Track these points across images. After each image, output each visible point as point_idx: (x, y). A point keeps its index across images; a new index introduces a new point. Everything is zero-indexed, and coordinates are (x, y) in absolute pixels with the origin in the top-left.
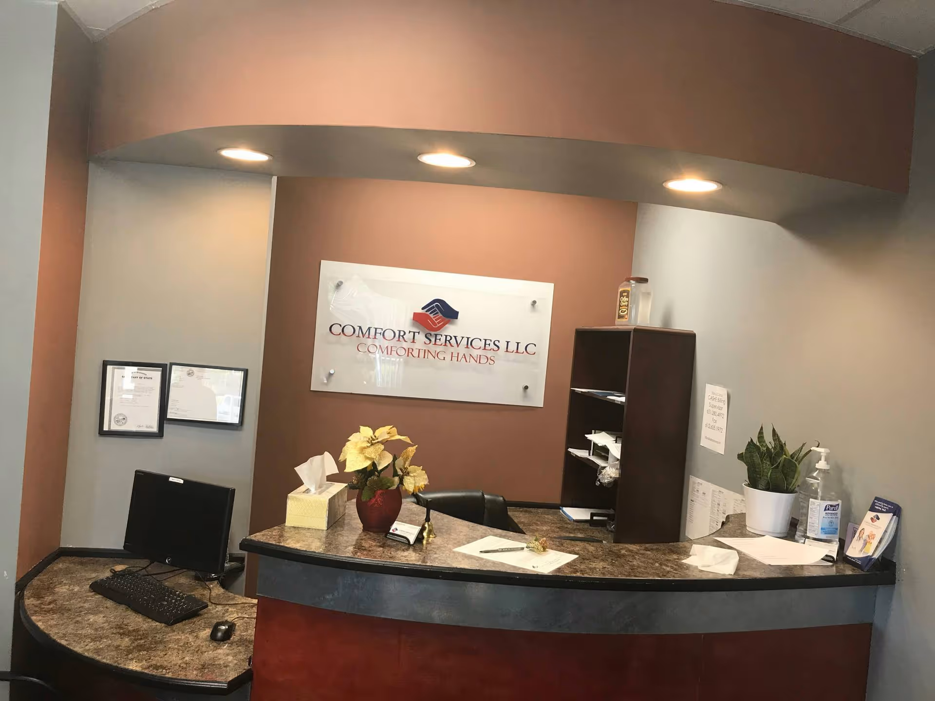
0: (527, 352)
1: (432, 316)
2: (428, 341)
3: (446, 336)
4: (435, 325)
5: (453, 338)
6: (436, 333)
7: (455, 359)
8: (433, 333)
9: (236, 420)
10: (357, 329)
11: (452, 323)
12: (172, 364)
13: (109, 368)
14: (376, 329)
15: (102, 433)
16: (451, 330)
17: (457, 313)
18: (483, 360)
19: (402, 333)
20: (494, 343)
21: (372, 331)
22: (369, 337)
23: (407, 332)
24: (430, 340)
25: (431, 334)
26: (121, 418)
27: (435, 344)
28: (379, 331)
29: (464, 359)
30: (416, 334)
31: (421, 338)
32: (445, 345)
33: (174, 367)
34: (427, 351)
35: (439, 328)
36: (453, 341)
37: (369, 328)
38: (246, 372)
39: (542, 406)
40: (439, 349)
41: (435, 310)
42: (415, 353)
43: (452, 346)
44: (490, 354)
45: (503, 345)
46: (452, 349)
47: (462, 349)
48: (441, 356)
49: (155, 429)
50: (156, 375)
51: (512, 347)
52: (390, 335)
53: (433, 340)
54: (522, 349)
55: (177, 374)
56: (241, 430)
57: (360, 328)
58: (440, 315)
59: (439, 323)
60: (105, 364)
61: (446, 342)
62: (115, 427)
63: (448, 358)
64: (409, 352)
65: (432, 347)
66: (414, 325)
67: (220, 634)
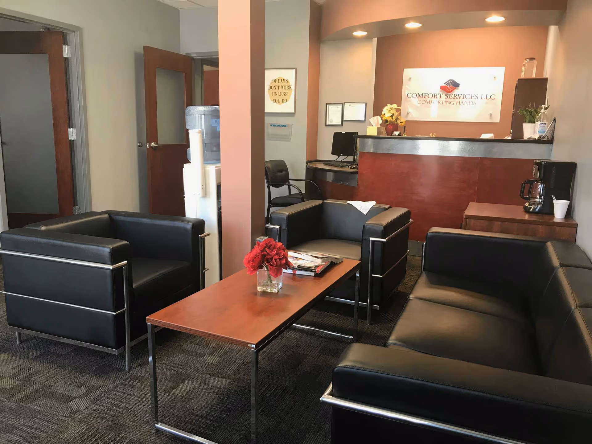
0: (491, 99)
1: (448, 86)
2: (446, 97)
3: (454, 95)
4: (449, 90)
5: (458, 95)
6: (450, 93)
7: (458, 104)
8: (449, 94)
9: (363, 119)
10: (418, 95)
11: (457, 89)
12: (344, 103)
13: (328, 105)
14: (425, 94)
15: (327, 125)
16: (456, 92)
17: (459, 84)
18: (471, 103)
19: (436, 95)
20: (476, 96)
21: (424, 95)
22: (422, 98)
23: (438, 94)
24: (447, 97)
25: (448, 94)
26: (331, 120)
27: (450, 98)
28: (426, 95)
29: (462, 103)
30: (442, 95)
31: (444, 96)
32: (454, 98)
33: (345, 104)
34: (446, 102)
35: (451, 91)
36: (457, 96)
37: (422, 94)
38: (366, 104)
39: (499, 122)
40: (451, 100)
41: (450, 84)
42: (441, 103)
43: (457, 98)
44: (473, 100)
45: (480, 97)
46: (457, 100)
47: (461, 99)
48: (452, 103)
49: (340, 123)
50: (340, 107)
51: (484, 97)
52: (430, 96)
53: (449, 97)
54: (488, 97)
55: (346, 106)
56: (365, 122)
57: (419, 94)
58: (452, 86)
59: (451, 89)
60: (326, 104)
61: (454, 97)
62: (329, 124)
63: (455, 103)
64: (439, 102)
65: (448, 100)
66: (441, 91)
67: (352, 168)
